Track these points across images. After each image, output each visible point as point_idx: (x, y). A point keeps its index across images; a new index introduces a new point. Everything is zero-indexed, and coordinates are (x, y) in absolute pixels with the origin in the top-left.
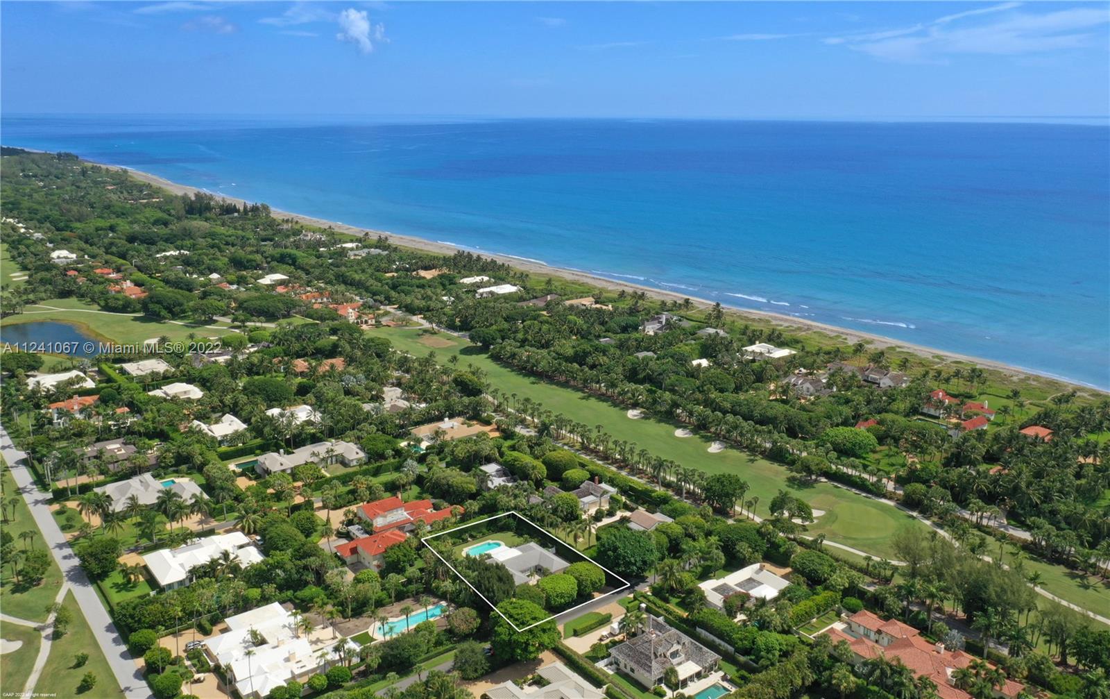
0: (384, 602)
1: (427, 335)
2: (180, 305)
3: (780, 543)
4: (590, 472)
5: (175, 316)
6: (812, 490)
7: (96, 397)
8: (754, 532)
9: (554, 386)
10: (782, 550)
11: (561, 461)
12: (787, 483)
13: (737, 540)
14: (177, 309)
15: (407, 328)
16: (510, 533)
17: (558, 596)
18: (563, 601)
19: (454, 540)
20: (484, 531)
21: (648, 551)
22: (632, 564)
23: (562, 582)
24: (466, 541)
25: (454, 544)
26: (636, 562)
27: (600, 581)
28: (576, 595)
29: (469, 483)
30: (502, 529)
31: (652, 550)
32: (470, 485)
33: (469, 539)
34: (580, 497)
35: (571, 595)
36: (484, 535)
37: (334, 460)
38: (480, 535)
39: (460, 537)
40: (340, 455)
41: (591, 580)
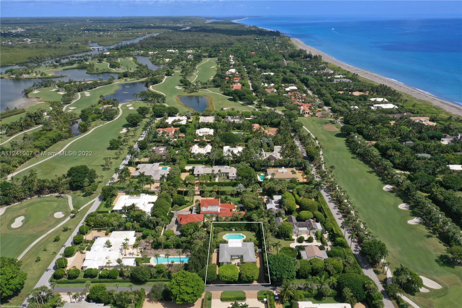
0: (170, 247)
1: (330, 124)
2: (244, 95)
3: (375, 298)
4: (314, 214)
5: (241, 100)
6: (451, 269)
7: (179, 128)
8: (361, 285)
9: (362, 162)
10: (374, 302)
11: (306, 205)
12: (437, 259)
13: (346, 285)
14: (242, 97)
15: (324, 119)
16: (254, 234)
17: (223, 276)
18: (226, 280)
19: (225, 228)
20: (243, 228)
21: (288, 271)
22: (274, 275)
23: (230, 270)
24: (231, 230)
25: (225, 230)
26: (276, 275)
27: (252, 277)
28: (237, 279)
29: (252, 203)
30: (252, 230)
31: (290, 271)
32: (251, 204)
33: (234, 230)
34: (299, 227)
35: (232, 279)
36: (242, 230)
37: (225, 174)
38: (240, 229)
39: (229, 228)
40: (228, 173)
41: (246, 275)
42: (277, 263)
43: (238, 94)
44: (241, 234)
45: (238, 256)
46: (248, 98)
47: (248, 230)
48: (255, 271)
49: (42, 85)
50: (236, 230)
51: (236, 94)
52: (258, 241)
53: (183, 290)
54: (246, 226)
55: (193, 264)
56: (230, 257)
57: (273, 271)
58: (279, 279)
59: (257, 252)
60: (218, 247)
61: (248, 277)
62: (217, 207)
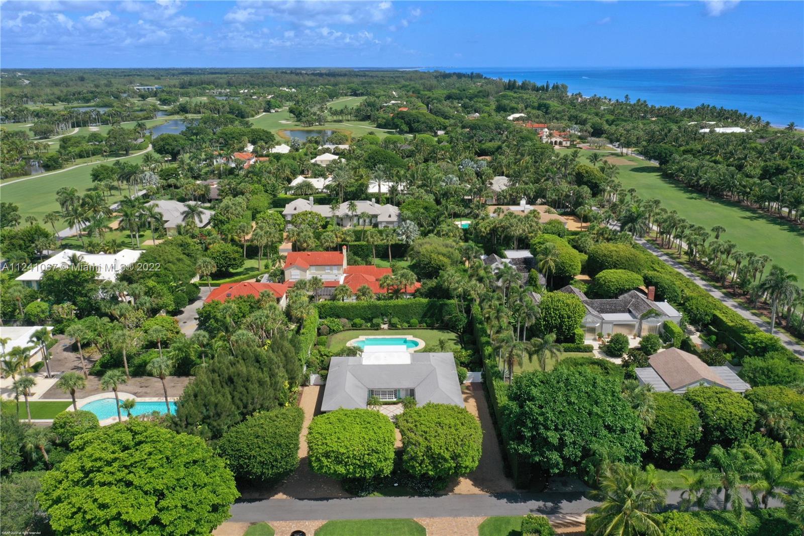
1: (612, 157)
4: (645, 278)
16: (453, 335)
17: (327, 455)
18: (341, 470)
19: (358, 321)
20: (414, 321)
21: (609, 428)
22: (551, 447)
23: (357, 428)
24: (376, 327)
25: (355, 327)
26: (562, 444)
27: (455, 457)
28: (387, 468)
29: (444, 255)
30: (446, 326)
31: (623, 430)
32: (441, 258)
33: (386, 326)
34: (602, 311)
35: (367, 465)
36: (411, 327)
37: (367, 221)
38: (406, 325)
39: (370, 320)
40: (376, 216)
41: (429, 448)
42: (560, 396)
43: (407, 119)
44: (410, 338)
45: (396, 392)
46: (427, 121)
47: (431, 327)
48: (463, 431)
49: (7, 117)
50: (393, 327)
51: (403, 118)
52: (469, 352)
53: (103, 506)
54: (425, 315)
55: (200, 402)
56: (365, 395)
57: (547, 428)
58: (576, 464)
59: (467, 382)
60: (324, 368)
61: (436, 460)
62: (335, 272)
